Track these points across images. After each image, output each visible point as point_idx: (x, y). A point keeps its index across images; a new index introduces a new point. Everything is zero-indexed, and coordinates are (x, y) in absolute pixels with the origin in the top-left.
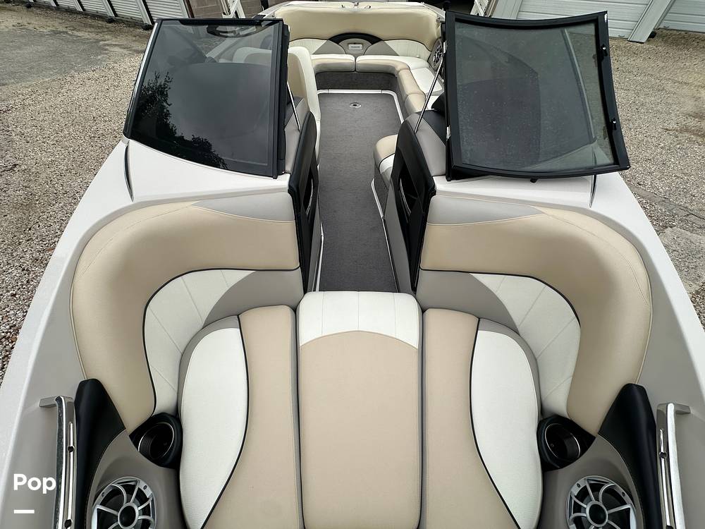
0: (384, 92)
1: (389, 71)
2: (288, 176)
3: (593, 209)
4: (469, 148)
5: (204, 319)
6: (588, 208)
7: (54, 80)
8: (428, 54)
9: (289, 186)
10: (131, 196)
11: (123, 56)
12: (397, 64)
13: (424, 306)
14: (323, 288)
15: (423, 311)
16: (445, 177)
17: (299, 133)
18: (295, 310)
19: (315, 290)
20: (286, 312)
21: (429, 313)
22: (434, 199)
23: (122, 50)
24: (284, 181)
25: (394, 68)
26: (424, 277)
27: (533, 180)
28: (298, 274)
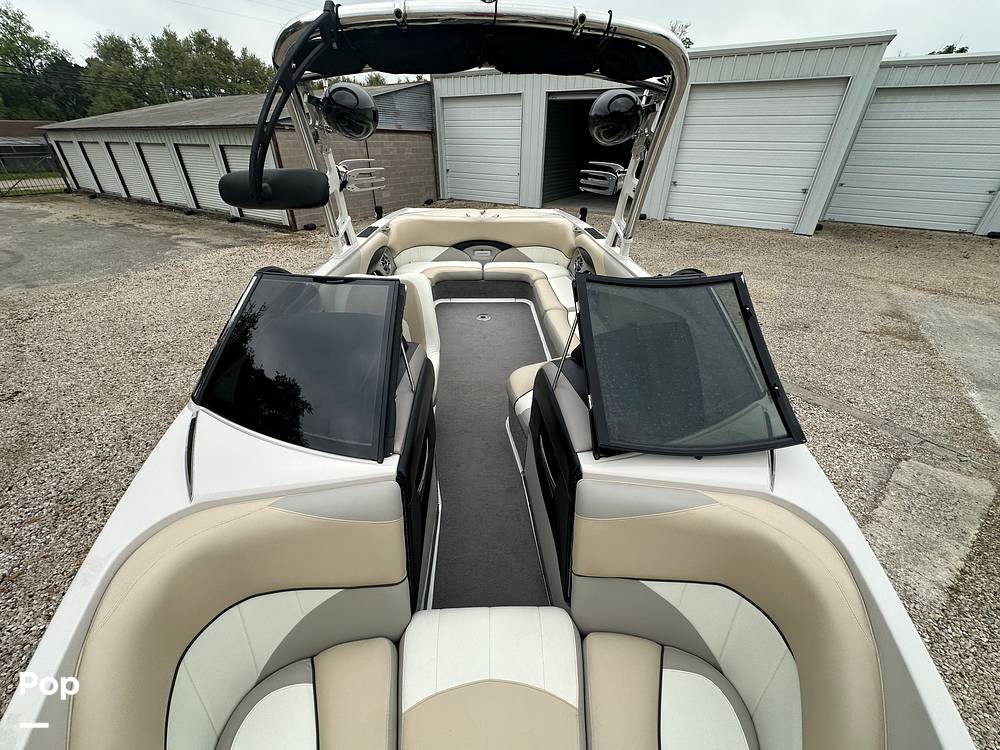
0: (518, 300)
1: (524, 279)
2: (398, 457)
3: (774, 494)
4: (616, 420)
5: (261, 668)
6: (770, 492)
7: (102, 281)
8: (567, 261)
9: (398, 472)
10: (191, 494)
11: (197, 252)
12: (531, 272)
13: (585, 627)
14: (439, 604)
15: (582, 636)
16: (591, 453)
17: (412, 395)
18: (397, 643)
19: (425, 608)
20: (384, 647)
21: (590, 638)
22: (581, 483)
23: (197, 245)
24: (391, 464)
25: (528, 277)
26: (579, 587)
27: (699, 458)
28: (404, 589)
